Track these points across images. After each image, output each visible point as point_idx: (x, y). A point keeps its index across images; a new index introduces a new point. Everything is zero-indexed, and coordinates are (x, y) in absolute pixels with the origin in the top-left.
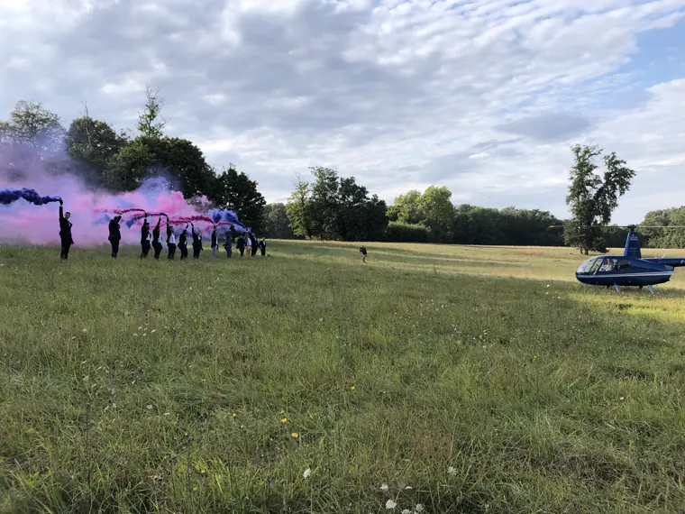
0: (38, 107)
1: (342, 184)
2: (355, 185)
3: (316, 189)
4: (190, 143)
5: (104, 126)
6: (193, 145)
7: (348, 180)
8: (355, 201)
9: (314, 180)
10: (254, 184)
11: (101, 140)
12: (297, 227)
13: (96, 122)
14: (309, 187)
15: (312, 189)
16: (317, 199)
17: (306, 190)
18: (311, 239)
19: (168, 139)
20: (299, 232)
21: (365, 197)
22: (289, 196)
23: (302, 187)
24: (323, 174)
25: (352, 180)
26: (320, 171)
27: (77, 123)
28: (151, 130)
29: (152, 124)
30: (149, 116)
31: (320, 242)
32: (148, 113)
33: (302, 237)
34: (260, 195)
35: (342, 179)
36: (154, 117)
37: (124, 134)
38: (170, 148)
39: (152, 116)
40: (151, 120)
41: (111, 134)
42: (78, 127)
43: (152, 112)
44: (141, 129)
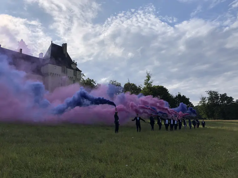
0: (115, 82)
1: (221, 97)
2: (227, 97)
3: (209, 99)
4: (163, 87)
5: (134, 85)
6: (164, 87)
7: (223, 94)
8: (228, 103)
9: (208, 96)
10: (188, 99)
11: (133, 89)
12: (203, 115)
13: (131, 84)
14: (206, 99)
15: (207, 99)
16: (210, 103)
17: (205, 100)
18: (209, 119)
19: (155, 86)
20: (204, 117)
21: (232, 101)
22: (199, 103)
23: (203, 99)
24: (212, 93)
25: (225, 94)
26: (210, 92)
27: (126, 85)
28: (149, 84)
29: (149, 82)
30: (147, 80)
31: (214, 120)
32: (147, 79)
33: (205, 119)
34: (191, 103)
35: (220, 95)
36: (149, 80)
37: (140, 87)
38: (156, 89)
39: (148, 80)
40: (148, 81)
41: (136, 87)
42: (126, 86)
43: (148, 78)
44: (145, 84)
